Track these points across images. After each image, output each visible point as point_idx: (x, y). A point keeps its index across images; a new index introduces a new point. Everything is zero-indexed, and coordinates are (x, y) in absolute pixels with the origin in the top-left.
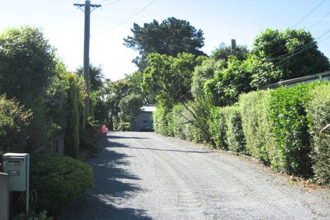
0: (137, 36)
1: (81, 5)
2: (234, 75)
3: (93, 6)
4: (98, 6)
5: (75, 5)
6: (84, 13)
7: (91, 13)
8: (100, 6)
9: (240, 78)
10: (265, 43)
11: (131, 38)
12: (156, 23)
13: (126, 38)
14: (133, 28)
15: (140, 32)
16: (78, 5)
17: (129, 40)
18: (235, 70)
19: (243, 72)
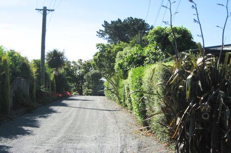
0: (106, 30)
1: (41, 10)
2: (134, 58)
3: (49, 10)
4: (52, 10)
5: (36, 9)
6: (42, 15)
7: (47, 15)
8: (54, 10)
9: (138, 60)
10: (155, 36)
11: (102, 31)
12: (119, 21)
13: (99, 31)
14: (103, 24)
15: (109, 27)
16: (38, 10)
17: (101, 32)
18: (135, 54)
19: (140, 56)
